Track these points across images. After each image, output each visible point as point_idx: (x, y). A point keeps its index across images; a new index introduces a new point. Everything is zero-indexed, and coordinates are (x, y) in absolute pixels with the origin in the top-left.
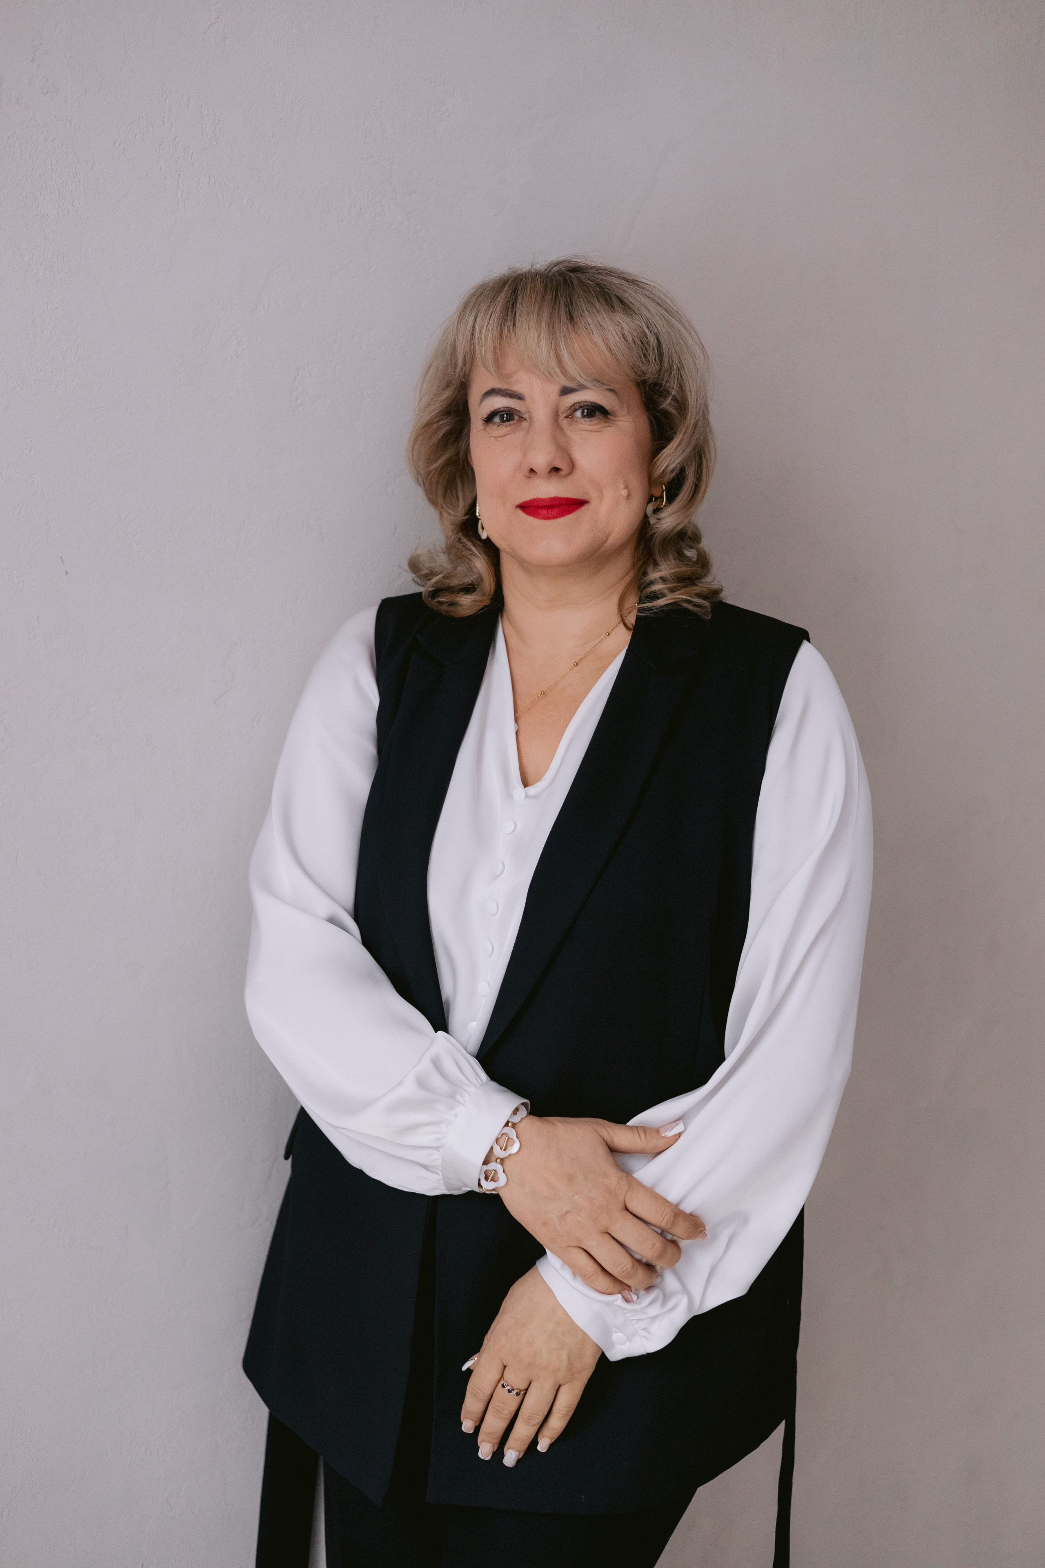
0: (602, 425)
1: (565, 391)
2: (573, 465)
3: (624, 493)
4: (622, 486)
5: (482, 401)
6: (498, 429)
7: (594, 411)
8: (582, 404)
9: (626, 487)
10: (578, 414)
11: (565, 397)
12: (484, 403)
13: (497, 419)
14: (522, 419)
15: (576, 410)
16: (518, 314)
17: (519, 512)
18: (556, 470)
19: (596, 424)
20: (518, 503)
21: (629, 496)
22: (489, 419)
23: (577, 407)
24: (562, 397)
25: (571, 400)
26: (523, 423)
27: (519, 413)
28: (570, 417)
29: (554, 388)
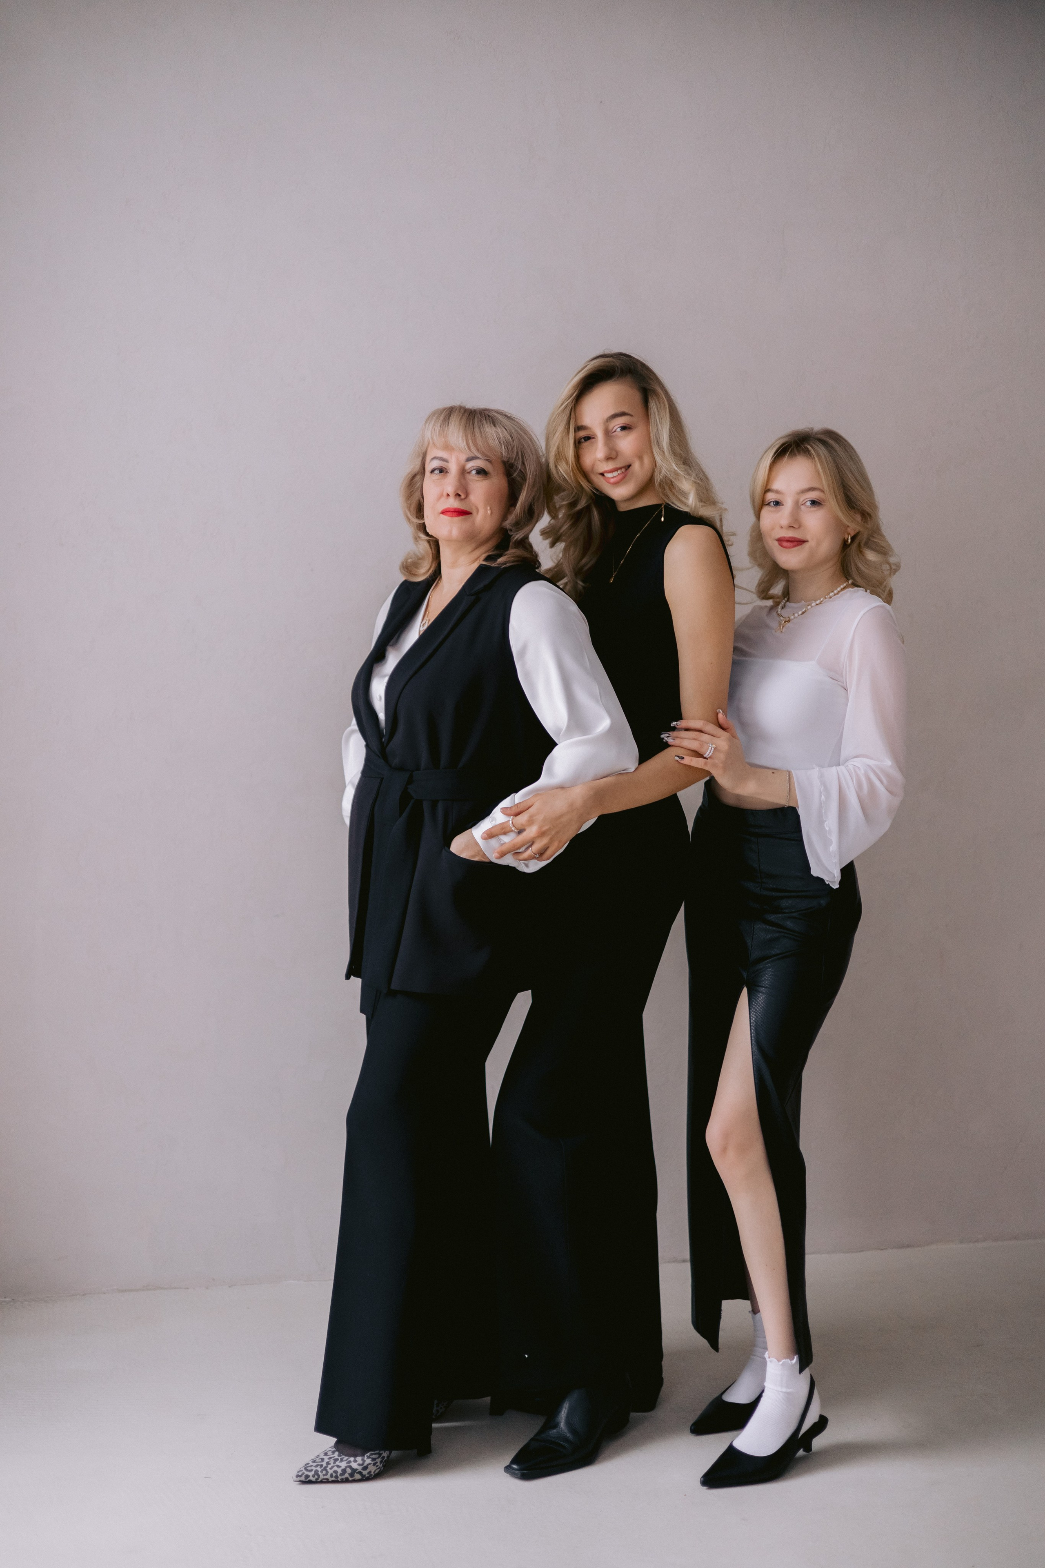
0: (484, 478)
1: (469, 460)
2: (467, 495)
3: (489, 512)
4: (489, 508)
5: (430, 462)
6: (436, 476)
7: (481, 472)
8: (475, 468)
9: (491, 509)
10: (474, 472)
12: (431, 463)
13: (437, 472)
14: (447, 472)
15: (472, 470)
16: (450, 420)
17: (441, 515)
18: (459, 495)
19: (481, 477)
20: (440, 510)
21: (492, 513)
22: (432, 471)
23: (472, 468)
24: (467, 463)
25: (470, 465)
26: (447, 474)
27: (446, 469)
28: (469, 473)
29: (463, 457)
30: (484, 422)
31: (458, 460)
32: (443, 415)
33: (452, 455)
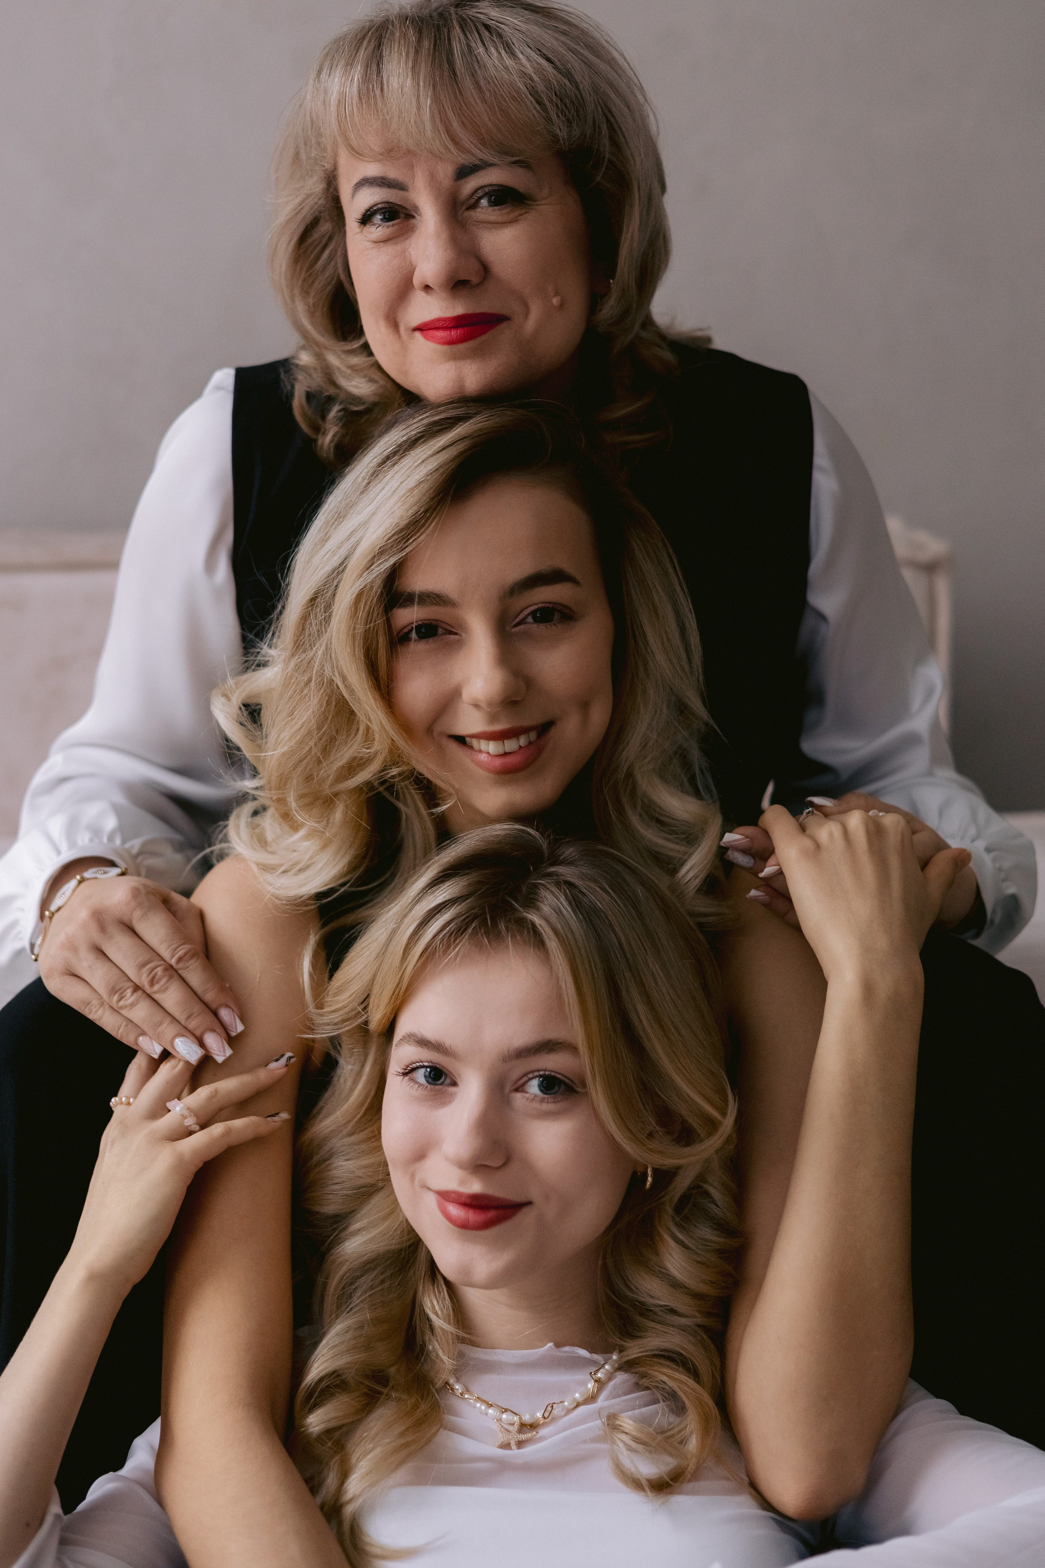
0: (516, 214)
1: (463, 173)
2: (484, 271)
3: (555, 301)
4: (551, 292)
5: (352, 196)
6: (380, 230)
7: (504, 196)
8: (487, 190)
9: (557, 293)
10: (484, 202)
11: (463, 181)
12: (356, 197)
13: (377, 219)
14: (410, 216)
15: (480, 198)
19: (508, 213)
20: (413, 327)
21: (562, 306)
22: (367, 218)
23: (480, 193)
24: (459, 182)
25: (471, 184)
26: (413, 221)
27: (404, 208)
28: (474, 206)
29: (445, 172)
30: (481, 50)
31: (432, 177)
32: (362, 52)
33: (411, 167)
